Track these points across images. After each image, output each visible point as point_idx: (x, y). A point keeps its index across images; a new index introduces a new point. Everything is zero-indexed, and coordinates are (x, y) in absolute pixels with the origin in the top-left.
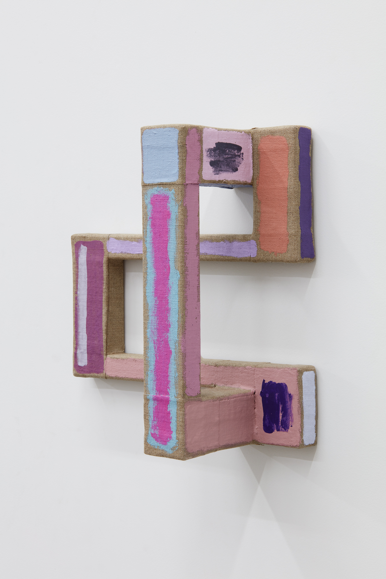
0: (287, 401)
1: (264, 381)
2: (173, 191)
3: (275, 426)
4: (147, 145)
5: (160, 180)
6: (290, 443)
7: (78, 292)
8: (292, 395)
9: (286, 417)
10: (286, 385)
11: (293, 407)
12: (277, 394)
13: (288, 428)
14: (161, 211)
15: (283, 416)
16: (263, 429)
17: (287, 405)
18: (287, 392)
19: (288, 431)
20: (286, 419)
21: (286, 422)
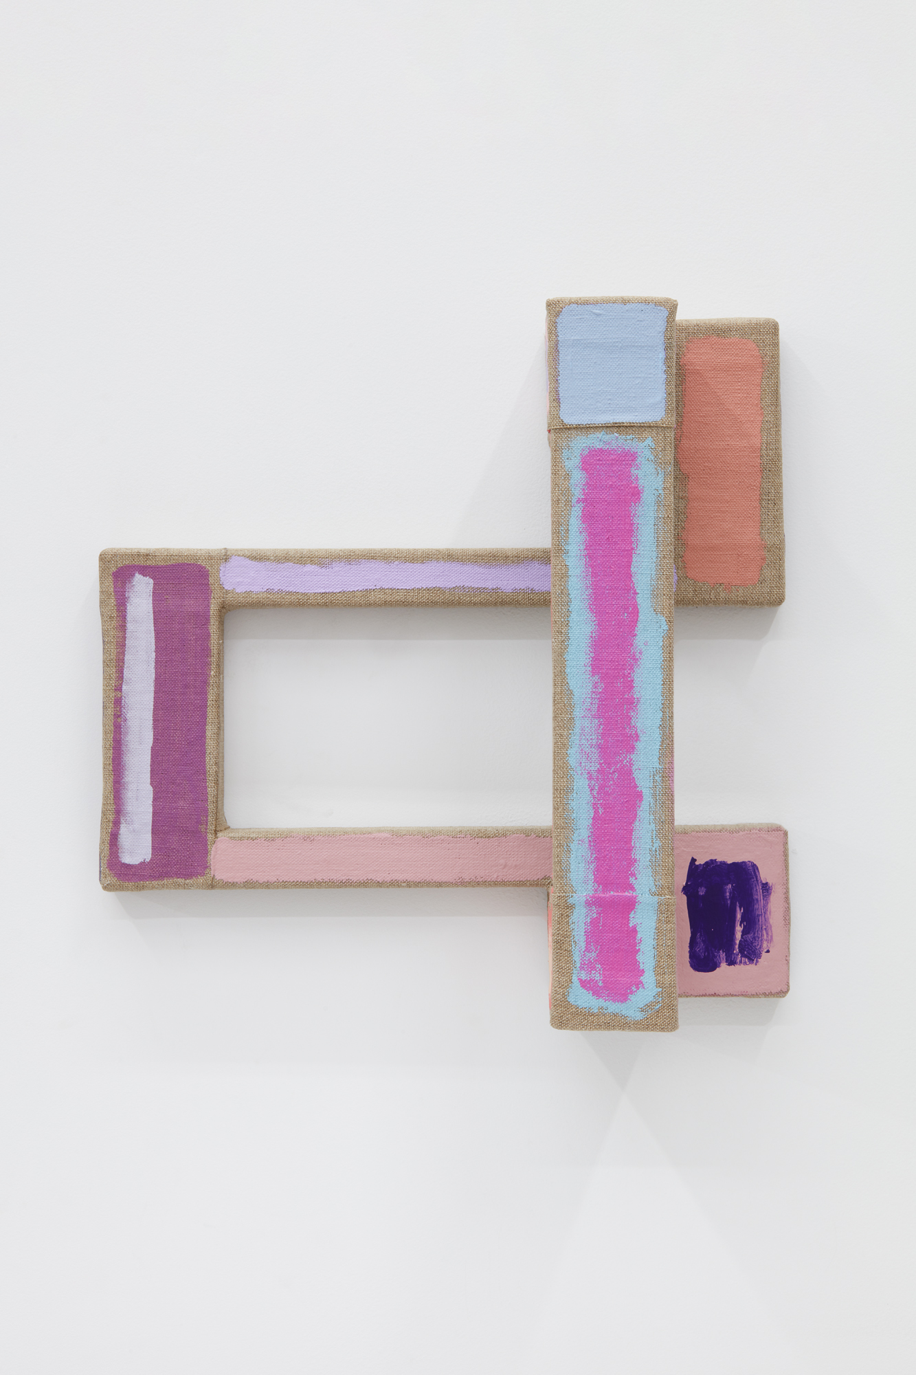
0: (757, 900)
1: (693, 860)
2: (649, 441)
3: (722, 955)
4: (574, 340)
5: (612, 418)
6: (762, 987)
7: (124, 688)
8: (771, 885)
9: (754, 934)
10: (754, 867)
11: (773, 910)
12: (730, 886)
13: (759, 956)
14: (612, 485)
15: (744, 933)
16: (689, 964)
17: (756, 906)
18: (757, 880)
19: (757, 962)
20: (754, 938)
21: (752, 944)
